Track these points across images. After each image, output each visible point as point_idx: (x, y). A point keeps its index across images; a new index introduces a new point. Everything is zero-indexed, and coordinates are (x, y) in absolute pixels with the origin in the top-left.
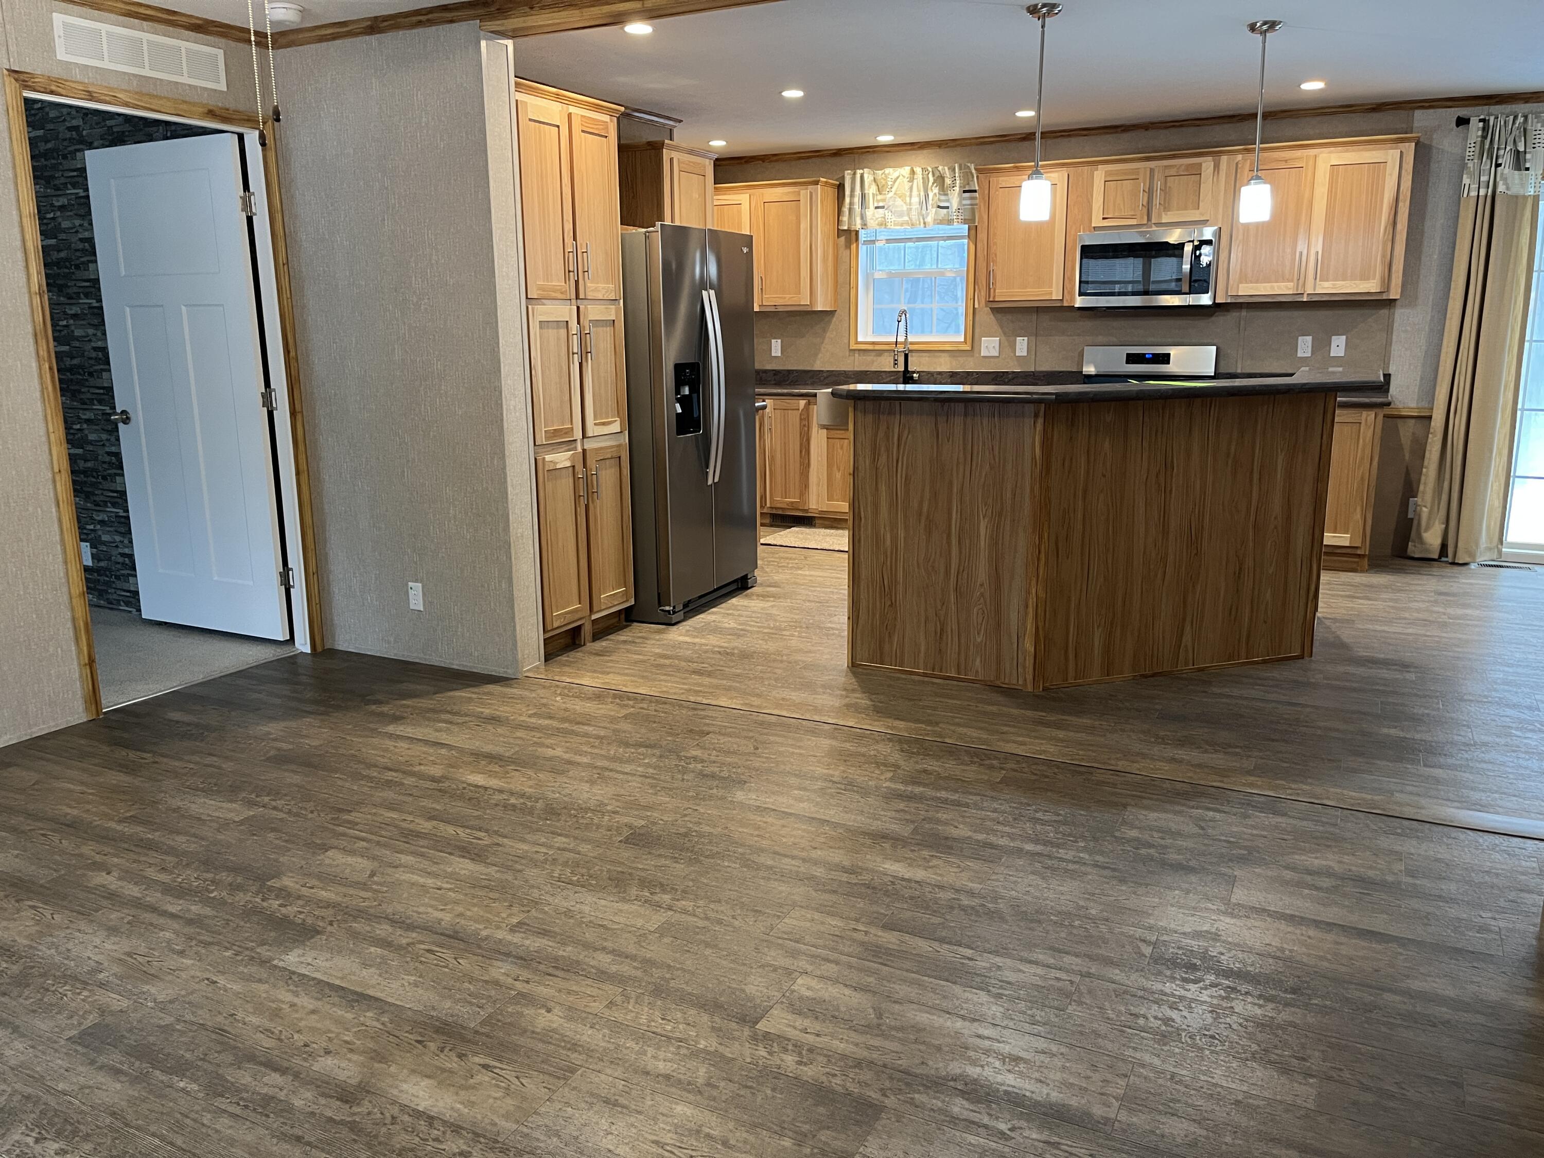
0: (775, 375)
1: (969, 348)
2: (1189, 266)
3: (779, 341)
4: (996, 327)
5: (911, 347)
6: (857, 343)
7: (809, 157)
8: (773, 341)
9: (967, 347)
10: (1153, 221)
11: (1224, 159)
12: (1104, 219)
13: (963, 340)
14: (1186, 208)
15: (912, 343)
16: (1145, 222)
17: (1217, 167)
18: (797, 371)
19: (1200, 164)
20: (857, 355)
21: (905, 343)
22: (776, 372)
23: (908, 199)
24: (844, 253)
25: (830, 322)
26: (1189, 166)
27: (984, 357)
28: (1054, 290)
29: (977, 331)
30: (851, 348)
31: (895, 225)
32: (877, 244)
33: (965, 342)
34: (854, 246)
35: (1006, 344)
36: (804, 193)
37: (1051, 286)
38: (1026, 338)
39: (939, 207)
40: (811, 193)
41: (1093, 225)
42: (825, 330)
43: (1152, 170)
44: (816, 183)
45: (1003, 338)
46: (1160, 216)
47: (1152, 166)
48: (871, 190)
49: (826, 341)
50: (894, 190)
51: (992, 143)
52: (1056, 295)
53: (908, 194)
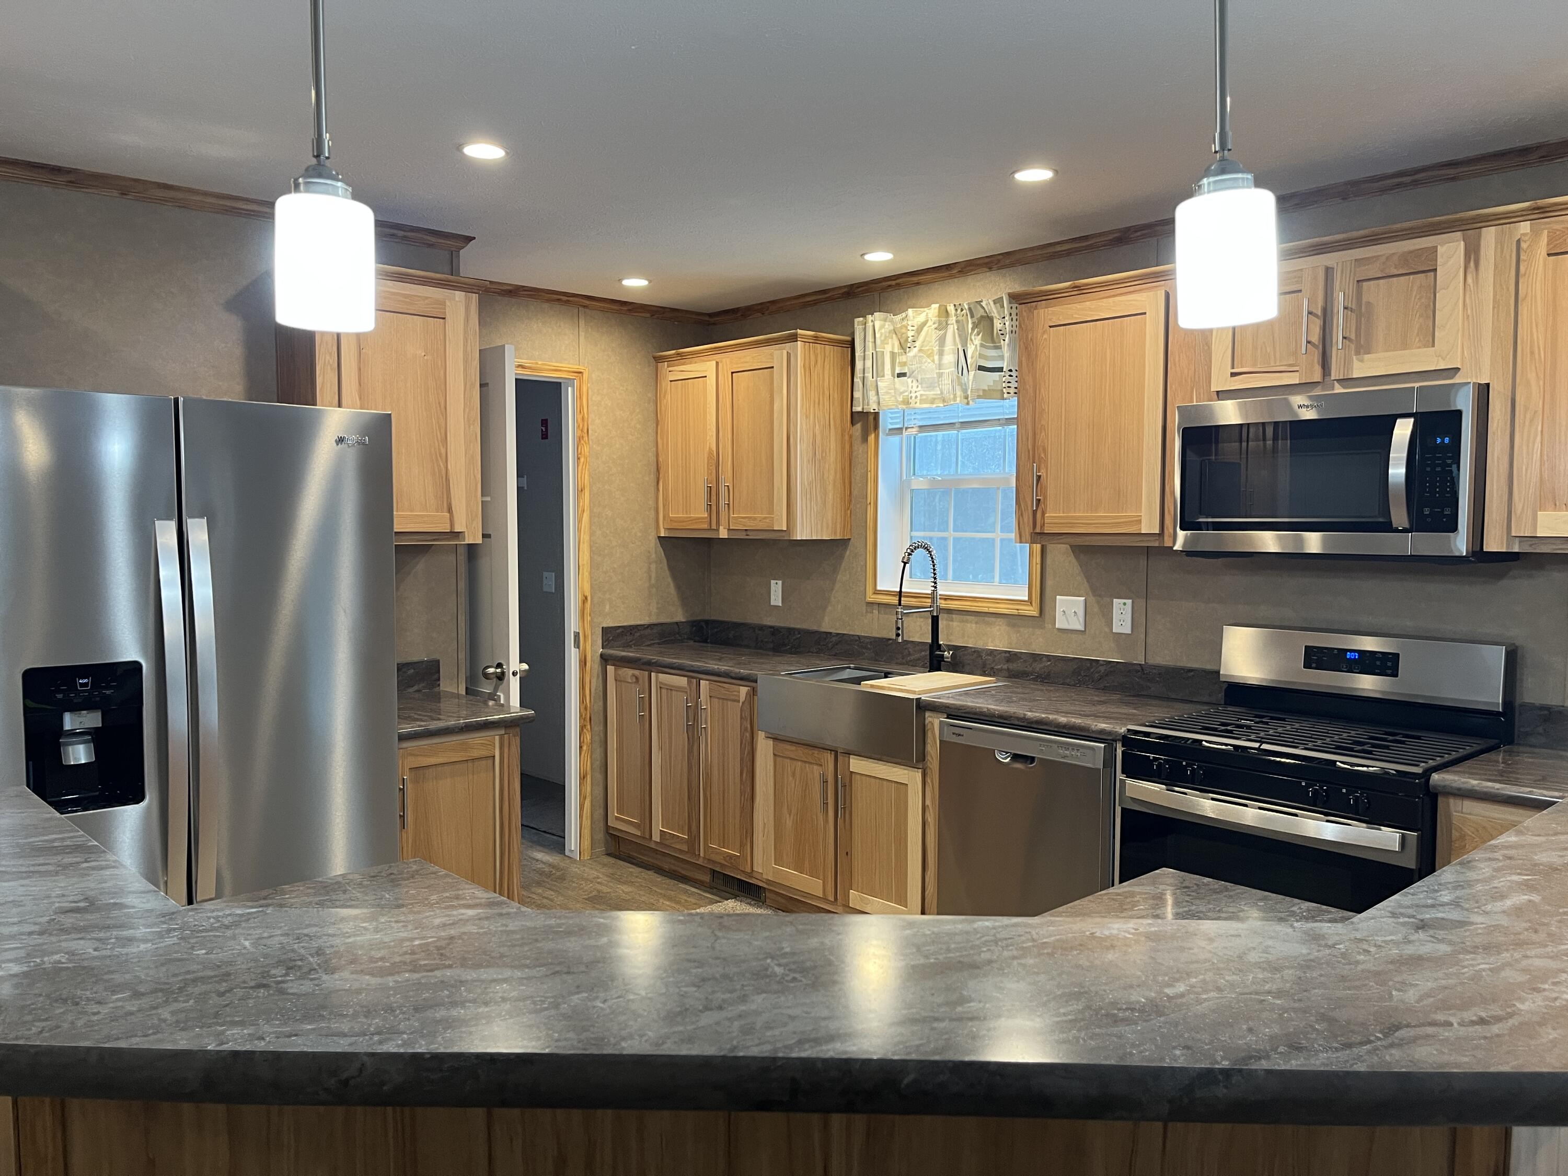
0: (773, 634)
1: (1036, 613)
2: (1403, 471)
3: (780, 582)
4: (1080, 578)
5: (943, 604)
6: (877, 592)
7: (816, 303)
8: (773, 582)
9: (1033, 611)
10: (1334, 375)
11: (1489, 235)
12: (1233, 375)
13: (1026, 598)
14: (1405, 346)
15: (947, 598)
16: (1317, 377)
17: (1472, 254)
18: (799, 631)
19: (1434, 250)
20: (876, 612)
21: (933, 596)
22: (775, 631)
23: (936, 358)
24: (858, 448)
25: (842, 557)
26: (1405, 258)
27: (1059, 630)
28: (1144, 514)
29: (1049, 583)
30: (869, 600)
31: (922, 401)
32: (905, 433)
33: (1030, 601)
34: (872, 437)
35: (1096, 609)
36: (777, 355)
37: (1139, 507)
38: (1129, 602)
39: (981, 368)
40: (789, 354)
41: (1214, 388)
42: (835, 570)
43: (1328, 271)
44: (794, 338)
45: (1092, 599)
46: (1348, 364)
47: (1329, 264)
48: (890, 346)
49: (838, 586)
50: (917, 344)
51: (1069, 253)
52: (1149, 525)
53: (936, 349)
